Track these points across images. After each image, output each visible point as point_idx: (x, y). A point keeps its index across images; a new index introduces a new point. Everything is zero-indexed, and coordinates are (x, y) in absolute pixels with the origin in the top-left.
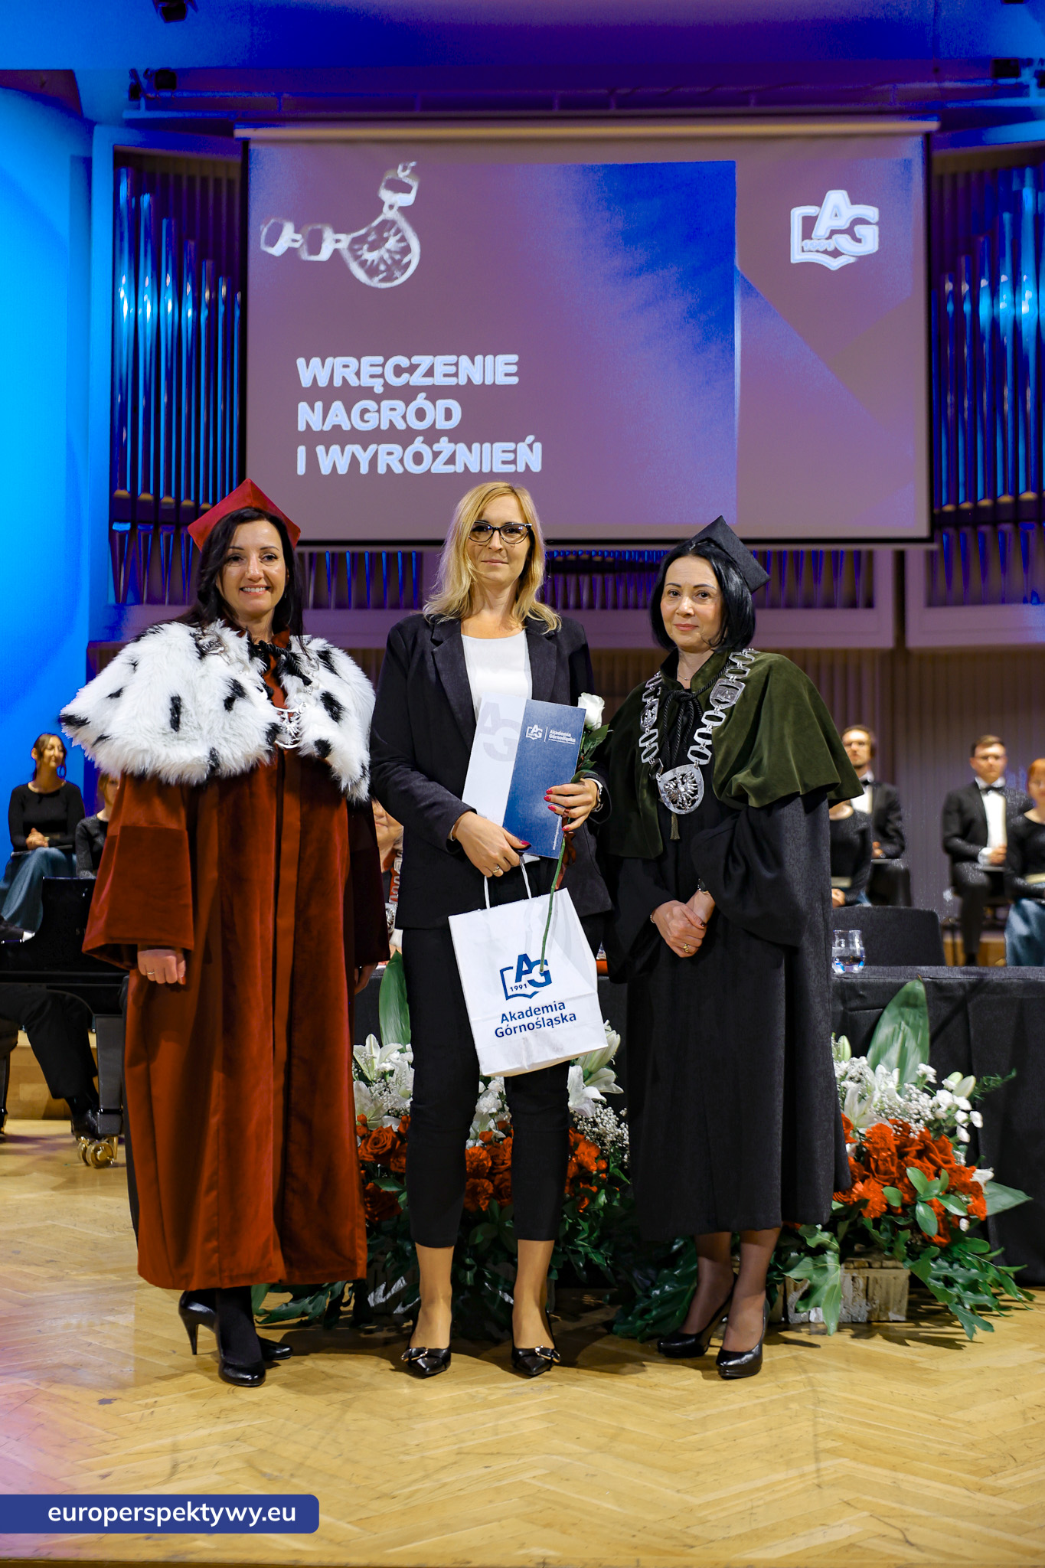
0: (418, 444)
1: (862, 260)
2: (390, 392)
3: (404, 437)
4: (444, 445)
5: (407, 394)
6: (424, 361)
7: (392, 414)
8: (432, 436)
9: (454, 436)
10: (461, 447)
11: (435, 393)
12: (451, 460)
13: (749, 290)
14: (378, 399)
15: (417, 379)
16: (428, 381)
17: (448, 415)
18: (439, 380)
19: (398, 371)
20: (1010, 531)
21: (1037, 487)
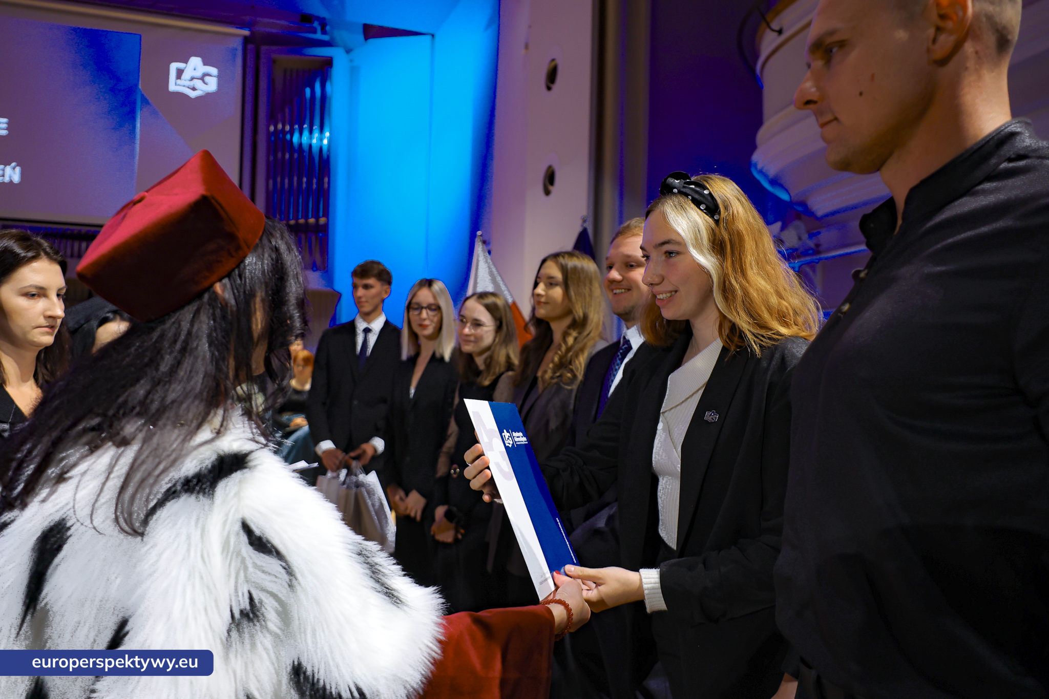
1: (208, 95)
13: (145, 101)
20: (303, 236)
21: (317, 217)
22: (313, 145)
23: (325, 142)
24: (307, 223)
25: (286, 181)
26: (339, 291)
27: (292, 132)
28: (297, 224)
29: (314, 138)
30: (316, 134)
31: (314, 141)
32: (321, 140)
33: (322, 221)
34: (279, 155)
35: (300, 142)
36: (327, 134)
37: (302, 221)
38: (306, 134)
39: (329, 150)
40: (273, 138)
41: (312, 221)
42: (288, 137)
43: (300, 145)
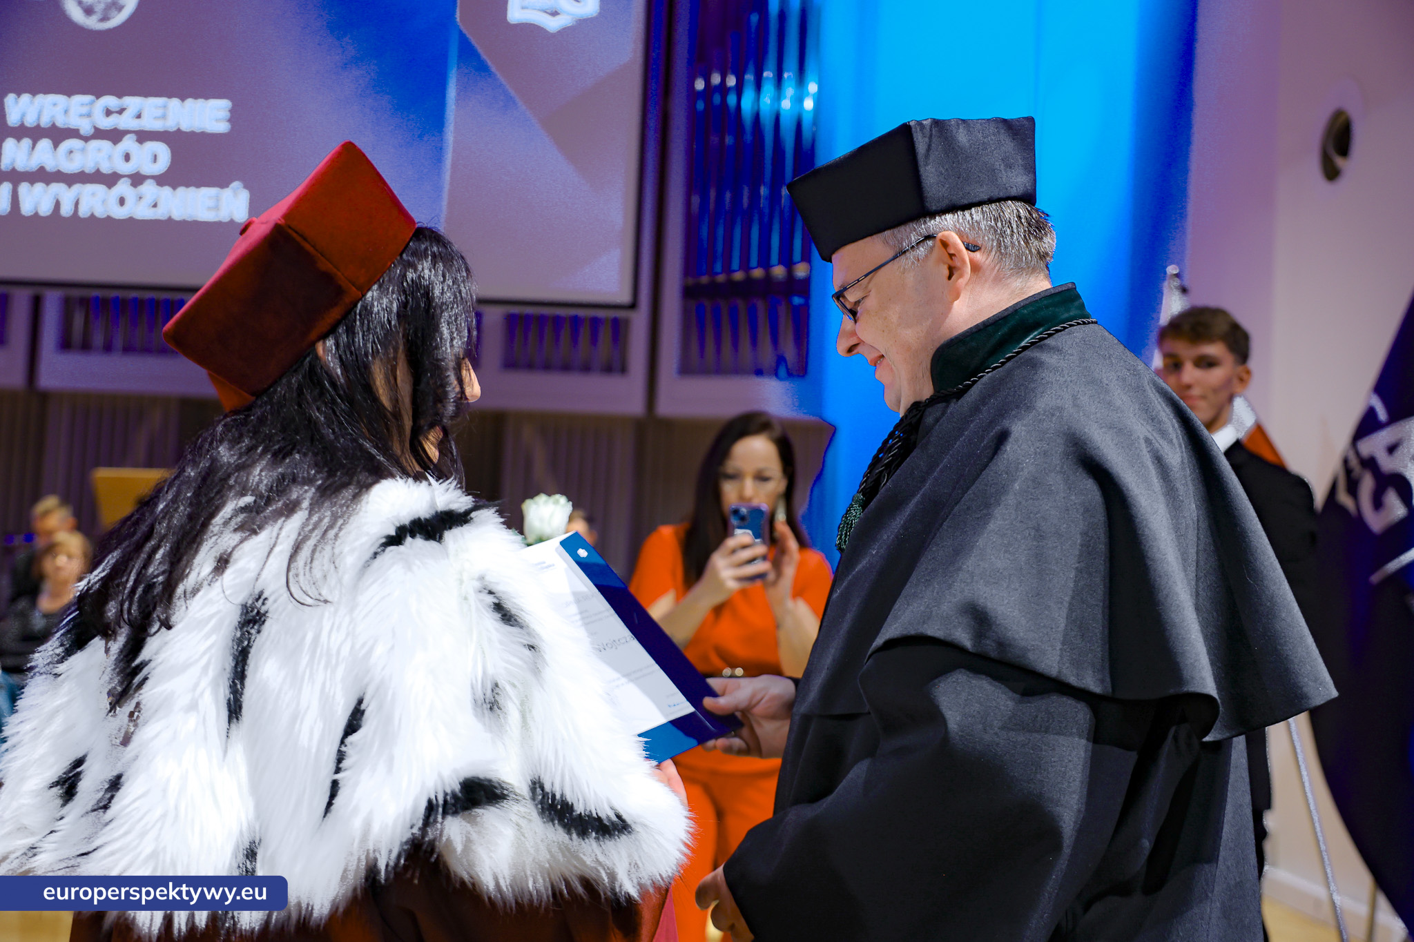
0: (123, 187)
1: (582, 22)
2: (99, 134)
3: (110, 180)
4: (149, 188)
5: (115, 136)
6: (133, 103)
7: (100, 155)
8: (137, 179)
9: (161, 180)
10: (166, 191)
11: (143, 136)
12: (155, 206)
14: (86, 139)
15: (125, 122)
16: (134, 125)
17: (155, 159)
18: (149, 124)
19: (108, 113)
20: (761, 306)
21: (787, 261)
22: (782, 113)
23: (809, 104)
24: (768, 278)
25: (728, 195)
26: (833, 423)
27: (739, 89)
28: (749, 281)
29: (785, 98)
30: (789, 90)
31: (786, 104)
32: (799, 100)
33: (801, 271)
34: (714, 139)
35: (756, 108)
36: (813, 87)
37: (758, 273)
38: (768, 89)
39: (815, 122)
40: (700, 106)
41: (779, 271)
42: (732, 100)
43: (757, 117)
